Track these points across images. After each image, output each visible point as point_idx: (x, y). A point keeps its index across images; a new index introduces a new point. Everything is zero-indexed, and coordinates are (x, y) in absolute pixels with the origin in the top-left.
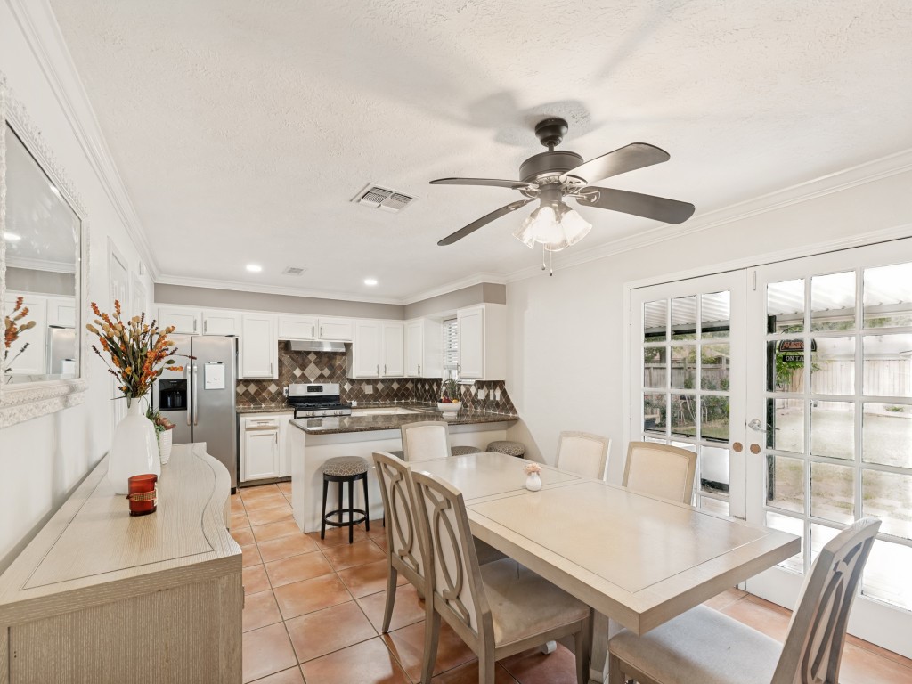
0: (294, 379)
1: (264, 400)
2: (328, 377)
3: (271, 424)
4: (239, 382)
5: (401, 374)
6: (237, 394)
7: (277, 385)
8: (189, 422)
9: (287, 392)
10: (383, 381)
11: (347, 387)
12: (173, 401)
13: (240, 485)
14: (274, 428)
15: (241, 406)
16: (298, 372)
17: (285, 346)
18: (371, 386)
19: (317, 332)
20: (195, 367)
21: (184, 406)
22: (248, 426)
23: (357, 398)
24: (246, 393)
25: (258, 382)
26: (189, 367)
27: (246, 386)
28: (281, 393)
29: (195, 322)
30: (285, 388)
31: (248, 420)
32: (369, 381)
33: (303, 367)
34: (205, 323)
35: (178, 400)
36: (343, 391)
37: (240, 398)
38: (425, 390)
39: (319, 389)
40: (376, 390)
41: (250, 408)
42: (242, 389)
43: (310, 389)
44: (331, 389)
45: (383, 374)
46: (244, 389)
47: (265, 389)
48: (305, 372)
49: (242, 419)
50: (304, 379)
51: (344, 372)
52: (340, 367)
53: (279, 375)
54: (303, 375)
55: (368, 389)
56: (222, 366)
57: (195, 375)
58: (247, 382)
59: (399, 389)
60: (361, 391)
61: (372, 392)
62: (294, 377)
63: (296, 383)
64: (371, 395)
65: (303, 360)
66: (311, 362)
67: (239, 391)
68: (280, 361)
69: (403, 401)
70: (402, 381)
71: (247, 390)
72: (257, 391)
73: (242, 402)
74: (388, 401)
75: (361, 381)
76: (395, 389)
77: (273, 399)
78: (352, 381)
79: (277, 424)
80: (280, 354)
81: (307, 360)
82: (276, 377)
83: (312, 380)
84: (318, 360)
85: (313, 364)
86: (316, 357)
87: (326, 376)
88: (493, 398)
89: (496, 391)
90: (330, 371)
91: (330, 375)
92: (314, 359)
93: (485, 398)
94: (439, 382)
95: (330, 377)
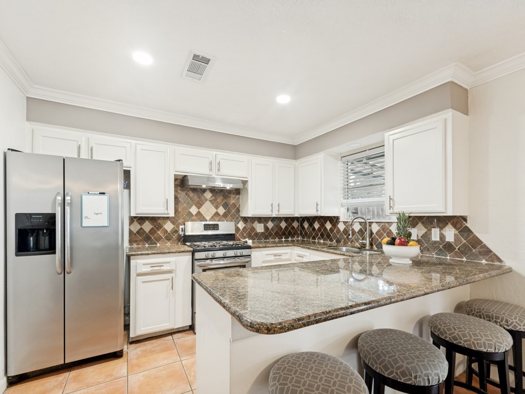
0: (190, 216)
1: (159, 239)
2: (223, 216)
3: (165, 268)
4: (132, 219)
5: (293, 213)
6: (131, 232)
7: (173, 223)
8: (59, 270)
9: (184, 230)
10: (273, 219)
11: (241, 225)
12: (37, 242)
13: (131, 340)
14: (170, 272)
15: (135, 246)
16: (194, 210)
17: (181, 183)
18: (262, 225)
19: (215, 167)
20: (68, 198)
21: (51, 249)
22: (140, 270)
23: (250, 237)
24: (140, 232)
25: (153, 219)
26: (60, 198)
27: (141, 224)
28: (176, 231)
29: (79, 148)
30: (181, 227)
31: (139, 264)
32: (260, 220)
33: (199, 205)
34: (92, 150)
35: (44, 241)
36: (237, 229)
37: (134, 237)
38: (314, 229)
39: (215, 227)
40: (266, 228)
41: (144, 249)
42: (136, 227)
43: (207, 227)
44: (226, 227)
45: (277, 213)
46: (139, 227)
47: (160, 227)
48: (200, 210)
49: (133, 262)
50: (199, 216)
51: (238, 211)
52: (234, 205)
53: (175, 213)
54: (199, 213)
55: (260, 228)
56: (105, 198)
57: (68, 209)
58: (141, 219)
59: (286, 227)
60: (253, 229)
61: (263, 231)
62: (190, 214)
63: (193, 220)
64: (262, 233)
65: (199, 198)
66: (206, 200)
67: (133, 229)
68: (176, 198)
69: (290, 239)
70: (289, 220)
71: (141, 228)
72: (152, 229)
73: (136, 241)
74: (277, 240)
75: (253, 219)
76: (283, 227)
77: (168, 238)
78: (245, 219)
79: (174, 268)
80: (176, 191)
81: (202, 198)
82: (172, 214)
83: (208, 218)
84: (214, 198)
85: (208, 201)
86: (211, 195)
87: (221, 214)
88: (438, 239)
89: (444, 229)
90: (225, 209)
91: (225, 213)
92: (210, 197)
93: (420, 238)
94: (334, 220)
95: (225, 215)
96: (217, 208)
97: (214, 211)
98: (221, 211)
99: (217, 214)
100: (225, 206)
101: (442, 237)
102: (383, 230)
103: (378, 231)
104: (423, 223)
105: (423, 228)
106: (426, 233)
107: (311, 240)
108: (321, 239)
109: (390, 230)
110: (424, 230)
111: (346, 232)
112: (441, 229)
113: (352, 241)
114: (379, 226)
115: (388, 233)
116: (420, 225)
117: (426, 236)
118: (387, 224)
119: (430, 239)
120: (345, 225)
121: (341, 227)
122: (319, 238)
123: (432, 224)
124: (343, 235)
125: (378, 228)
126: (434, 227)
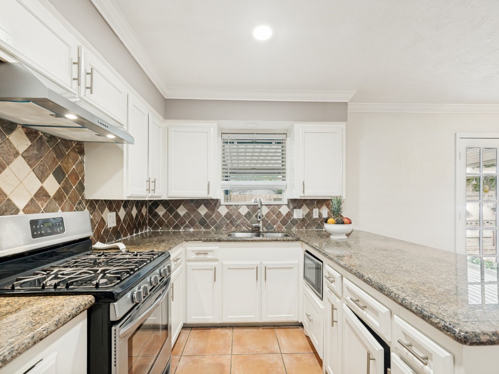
2: (55, 197)
10: (125, 204)
18: (114, 214)
23: (99, 238)
32: (111, 205)
38: (177, 215)
39: (57, 225)
40: (119, 220)
43: (38, 229)
52: (75, 174)
55: (111, 220)
59: (137, 216)
60: (103, 222)
61: (114, 225)
64: (114, 228)
66: (16, 154)
69: (139, 233)
70: (139, 204)
74: (129, 236)
75: (103, 204)
78: (92, 205)
81: (5, 148)
83: (22, 204)
84: (36, 152)
85: (20, 158)
86: (29, 143)
87: (52, 194)
88: (317, 217)
89: (321, 209)
90: (59, 183)
91: (59, 191)
92: (26, 148)
93: (304, 217)
94: (213, 204)
95: (59, 197)
96: (42, 178)
97: (35, 185)
98: (52, 185)
99: (42, 194)
100: (59, 174)
101: (320, 214)
102: (273, 212)
103: (268, 213)
104: (307, 204)
105: (307, 208)
106: (309, 212)
107: (171, 230)
108: (190, 227)
109: (280, 212)
110: (307, 211)
111: (228, 216)
112: (319, 209)
113: (238, 226)
114: (269, 208)
115: (278, 214)
116: (304, 206)
117: (309, 215)
118: (276, 207)
119: (311, 217)
120: (228, 208)
121: (223, 211)
122: (187, 226)
123: (313, 205)
124: (225, 220)
125: (268, 210)
126: (315, 208)
